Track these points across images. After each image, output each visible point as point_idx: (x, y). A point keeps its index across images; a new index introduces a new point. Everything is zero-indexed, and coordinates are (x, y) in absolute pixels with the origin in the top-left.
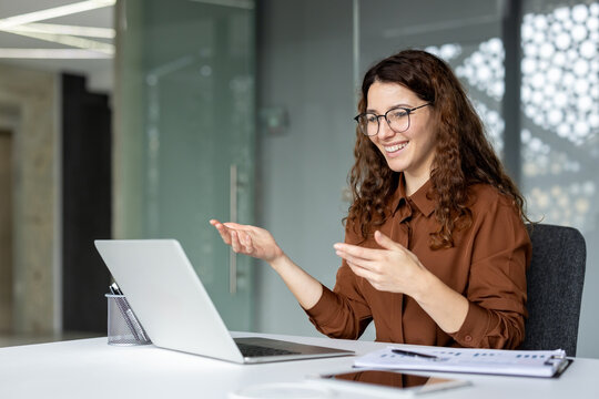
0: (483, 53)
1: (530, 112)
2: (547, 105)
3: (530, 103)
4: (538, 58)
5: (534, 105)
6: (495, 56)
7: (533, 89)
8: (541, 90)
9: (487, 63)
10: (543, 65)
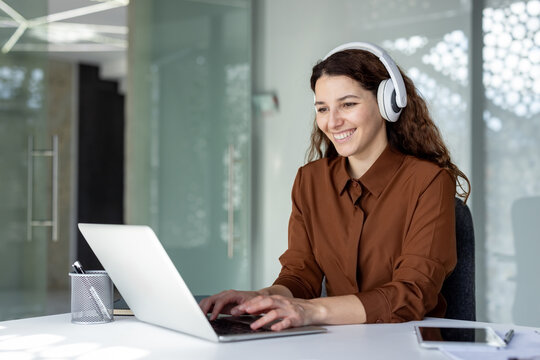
0: (447, 43)
1: (490, 94)
2: (506, 88)
3: (489, 86)
4: (497, 47)
5: (493, 88)
6: (458, 45)
7: (492, 74)
8: (500, 74)
9: (450, 51)
10: (502, 53)
